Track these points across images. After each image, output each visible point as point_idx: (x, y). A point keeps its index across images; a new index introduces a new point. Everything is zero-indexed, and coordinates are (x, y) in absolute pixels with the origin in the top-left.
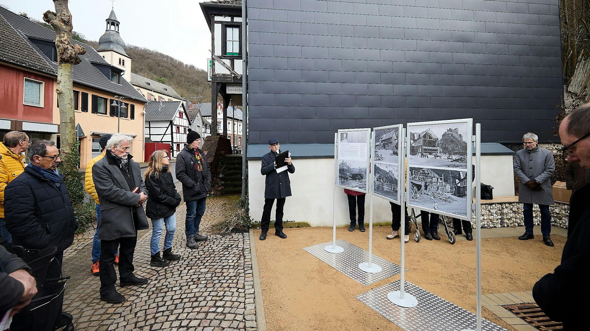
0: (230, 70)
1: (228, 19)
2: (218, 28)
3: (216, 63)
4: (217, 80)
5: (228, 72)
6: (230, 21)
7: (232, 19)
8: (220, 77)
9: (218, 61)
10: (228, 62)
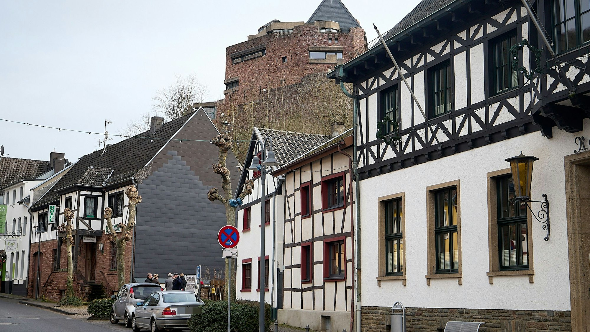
0: (88, 227)
1: (89, 193)
2: (82, 198)
3: (80, 221)
4: (80, 233)
5: (87, 229)
6: (90, 194)
7: (91, 193)
8: (82, 231)
9: (81, 221)
10: (87, 221)
